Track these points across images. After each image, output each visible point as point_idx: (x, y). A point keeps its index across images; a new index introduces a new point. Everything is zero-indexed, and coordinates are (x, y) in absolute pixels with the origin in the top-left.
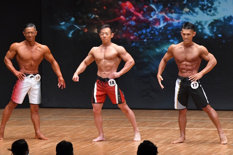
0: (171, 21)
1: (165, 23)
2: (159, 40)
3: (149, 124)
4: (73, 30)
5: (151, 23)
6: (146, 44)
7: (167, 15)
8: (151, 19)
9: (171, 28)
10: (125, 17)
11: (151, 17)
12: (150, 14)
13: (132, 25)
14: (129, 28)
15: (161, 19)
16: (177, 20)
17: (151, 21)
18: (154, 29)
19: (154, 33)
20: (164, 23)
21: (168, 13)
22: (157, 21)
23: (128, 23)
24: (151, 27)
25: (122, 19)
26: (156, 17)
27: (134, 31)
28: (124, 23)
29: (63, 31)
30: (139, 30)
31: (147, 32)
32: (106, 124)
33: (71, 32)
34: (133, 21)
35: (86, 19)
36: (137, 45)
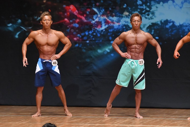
0: (112, 24)
1: (107, 26)
2: (101, 41)
3: (90, 121)
4: (20, 31)
5: (93, 25)
6: (88, 45)
7: (108, 18)
8: (94, 22)
9: (111, 30)
10: (69, 20)
11: (94, 20)
12: (93, 17)
13: (75, 27)
14: (72, 30)
15: (103, 22)
16: (117, 23)
17: (93, 23)
18: (96, 31)
19: (96, 34)
20: (105, 25)
21: (110, 17)
22: (99, 24)
23: (72, 25)
24: (93, 29)
25: (66, 21)
26: (98, 20)
27: (78, 33)
28: (68, 25)
29: (10, 31)
30: (82, 32)
31: (89, 34)
32: (49, 121)
33: (18, 34)
34: (77, 23)
35: (32, 21)
36: (80, 46)
